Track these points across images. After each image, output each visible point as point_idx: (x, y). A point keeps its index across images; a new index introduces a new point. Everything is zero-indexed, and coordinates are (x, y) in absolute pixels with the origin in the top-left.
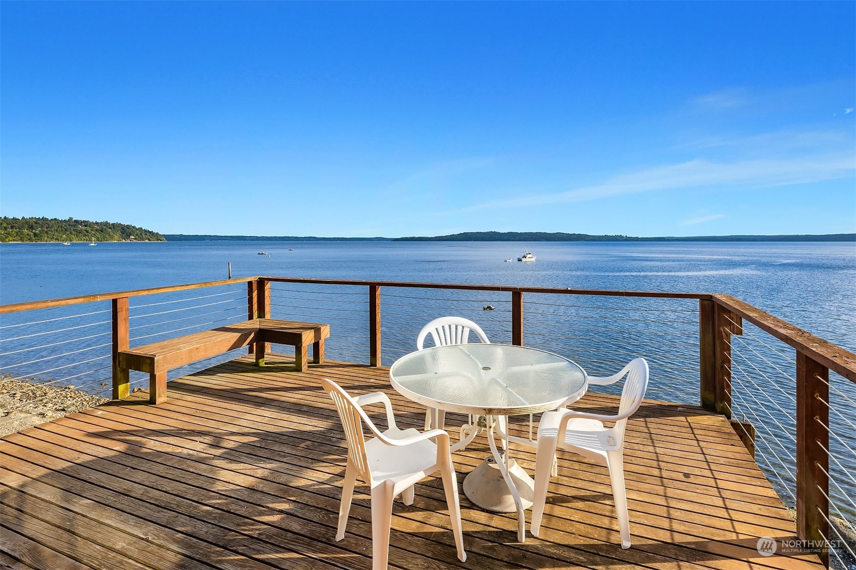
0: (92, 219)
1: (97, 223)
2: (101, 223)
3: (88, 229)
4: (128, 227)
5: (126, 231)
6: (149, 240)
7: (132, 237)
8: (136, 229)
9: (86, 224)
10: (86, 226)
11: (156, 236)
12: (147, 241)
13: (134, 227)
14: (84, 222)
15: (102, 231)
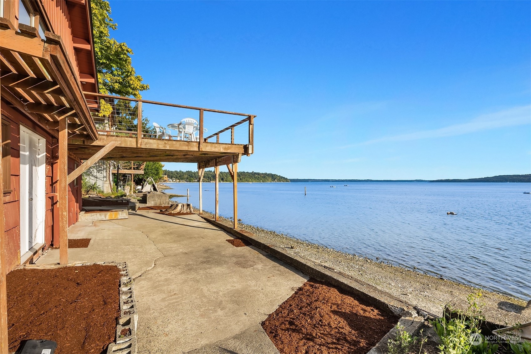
0: (261, 172)
1: (262, 174)
2: (264, 174)
3: (259, 176)
4: (274, 175)
5: (273, 177)
6: (283, 182)
7: (276, 180)
8: (278, 176)
9: (258, 174)
10: (258, 175)
11: (286, 180)
12: (282, 182)
13: (277, 175)
14: (258, 173)
15: (264, 177)
